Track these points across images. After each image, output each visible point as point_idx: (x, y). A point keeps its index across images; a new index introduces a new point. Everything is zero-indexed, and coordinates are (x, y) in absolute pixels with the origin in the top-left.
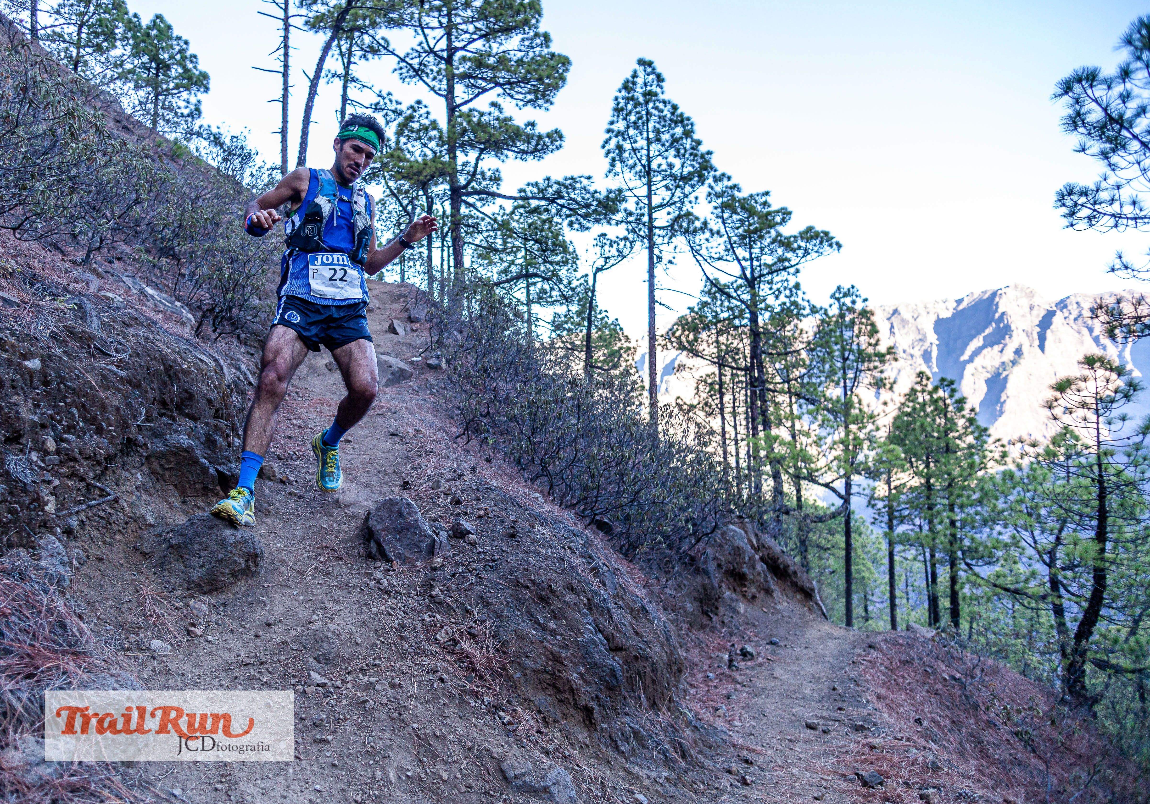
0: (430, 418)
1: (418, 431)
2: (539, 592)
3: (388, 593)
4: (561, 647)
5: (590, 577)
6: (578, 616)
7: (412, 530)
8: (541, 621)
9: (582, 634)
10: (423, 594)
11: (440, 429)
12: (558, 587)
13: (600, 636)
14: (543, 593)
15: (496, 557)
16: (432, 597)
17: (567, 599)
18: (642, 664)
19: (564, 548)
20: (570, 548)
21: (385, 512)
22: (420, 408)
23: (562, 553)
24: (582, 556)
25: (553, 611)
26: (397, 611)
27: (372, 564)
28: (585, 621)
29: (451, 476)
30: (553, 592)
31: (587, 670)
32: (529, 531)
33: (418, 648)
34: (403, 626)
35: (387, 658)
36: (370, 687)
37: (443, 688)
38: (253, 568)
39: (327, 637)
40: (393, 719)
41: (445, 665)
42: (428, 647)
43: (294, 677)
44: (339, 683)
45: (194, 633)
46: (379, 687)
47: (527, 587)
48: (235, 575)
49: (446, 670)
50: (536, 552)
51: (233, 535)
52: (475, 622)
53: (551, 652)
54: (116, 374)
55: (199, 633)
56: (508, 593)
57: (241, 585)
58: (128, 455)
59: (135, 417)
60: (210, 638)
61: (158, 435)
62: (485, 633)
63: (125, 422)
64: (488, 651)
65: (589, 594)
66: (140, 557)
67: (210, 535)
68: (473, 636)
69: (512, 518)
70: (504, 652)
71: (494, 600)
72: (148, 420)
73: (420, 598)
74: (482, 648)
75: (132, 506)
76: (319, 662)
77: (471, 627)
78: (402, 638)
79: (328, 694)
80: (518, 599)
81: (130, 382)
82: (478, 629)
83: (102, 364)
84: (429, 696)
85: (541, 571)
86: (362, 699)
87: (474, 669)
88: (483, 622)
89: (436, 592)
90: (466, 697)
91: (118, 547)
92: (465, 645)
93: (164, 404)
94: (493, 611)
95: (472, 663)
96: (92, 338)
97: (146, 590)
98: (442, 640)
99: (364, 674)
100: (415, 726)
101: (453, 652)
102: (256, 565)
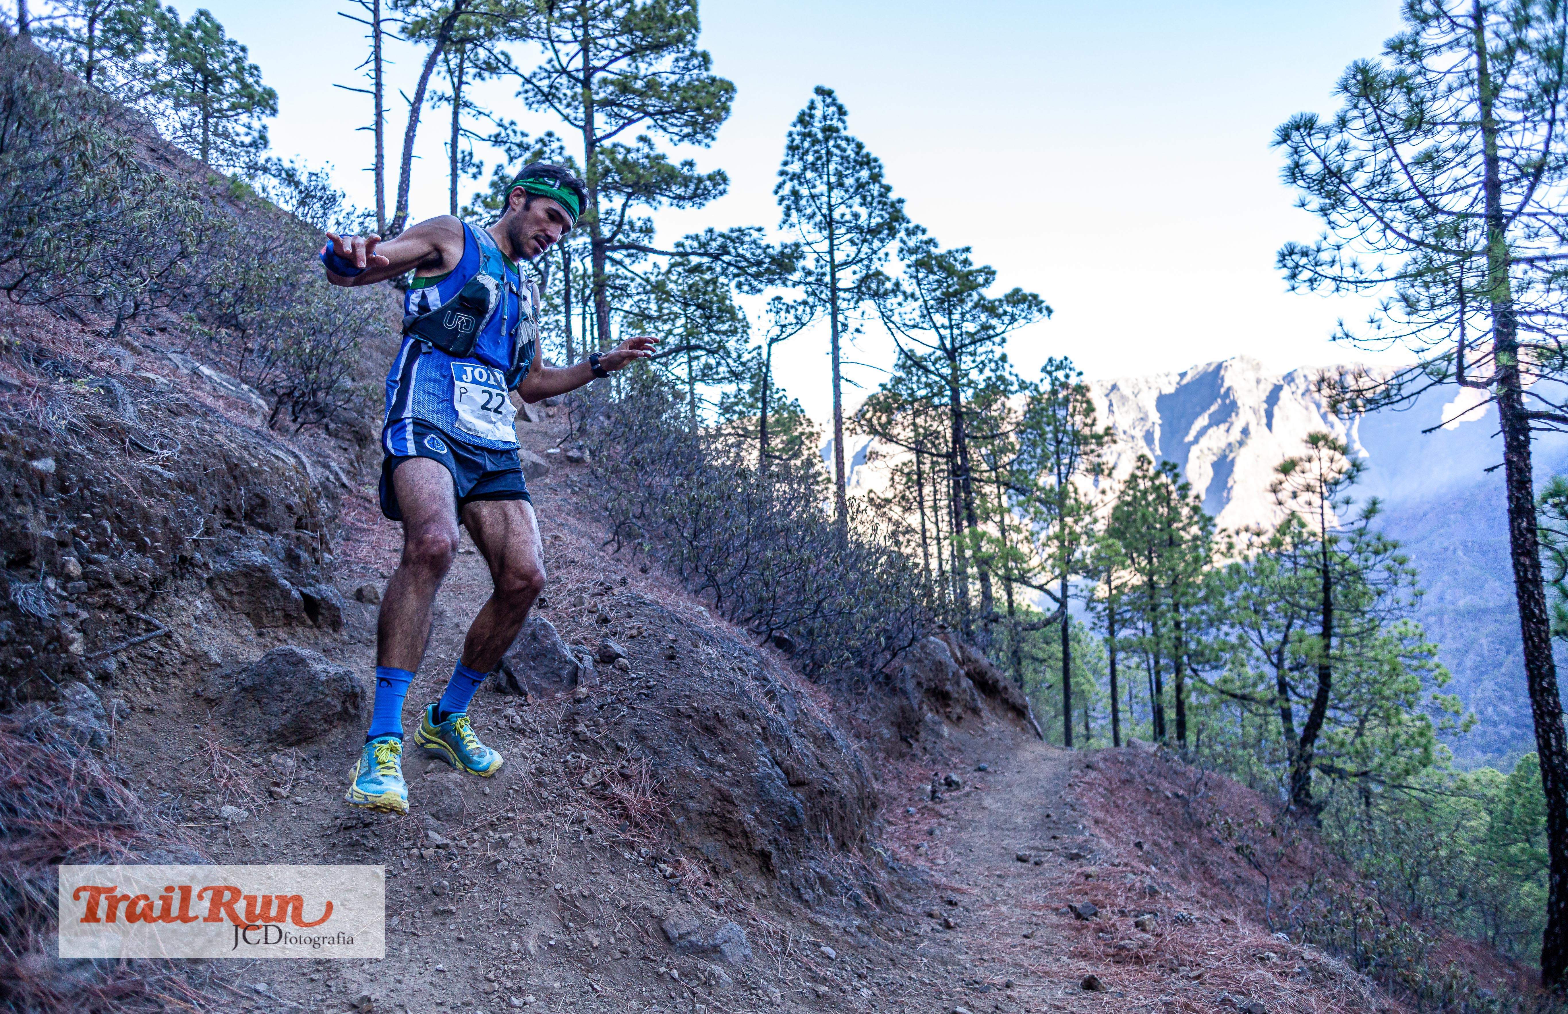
0: (571, 521)
1: (557, 538)
2: (705, 722)
3: (522, 732)
4: (731, 785)
5: (765, 703)
6: (751, 748)
7: (549, 655)
8: (707, 755)
9: (756, 768)
10: (564, 732)
11: (583, 533)
12: (727, 715)
13: (777, 769)
14: (709, 723)
15: (652, 684)
16: (576, 734)
17: (737, 728)
18: (827, 799)
19: (733, 670)
20: (740, 669)
22: (559, 509)
23: (731, 675)
24: (755, 679)
25: (721, 744)
26: (534, 753)
27: (501, 699)
28: (759, 753)
29: (597, 590)
30: (720, 721)
31: (762, 809)
32: (692, 652)
33: (559, 795)
34: (540, 770)
35: (523, 810)
36: (502, 844)
37: (592, 840)
38: (352, 711)
39: (448, 789)
40: (531, 880)
41: (593, 812)
42: (571, 792)
43: (408, 839)
44: (464, 843)
45: (279, 794)
46: (513, 844)
47: (690, 717)
48: (328, 720)
49: (594, 819)
50: (701, 676)
51: (325, 671)
52: (628, 760)
53: (720, 791)
54: (161, 476)
55: (284, 793)
56: (667, 724)
57: (337, 734)
58: (182, 578)
59: (190, 531)
60: (299, 799)
61: (221, 552)
62: (640, 773)
63: (176, 536)
64: (644, 794)
65: (764, 723)
66: (203, 705)
67: (295, 673)
68: (625, 777)
69: (671, 636)
70: (664, 795)
71: (650, 734)
72: (207, 532)
73: (561, 736)
74: (637, 791)
75: (190, 641)
76: (438, 819)
77: (623, 767)
78: (540, 784)
79: (450, 857)
80: (679, 732)
81: (181, 486)
82: (632, 769)
83: (143, 464)
84: (575, 850)
85: (705, 698)
86: (493, 859)
87: (628, 817)
88: (637, 760)
89: (581, 727)
90: (619, 849)
91: (173, 694)
92: (617, 789)
93: (228, 512)
94: (650, 747)
95: (625, 809)
96: (127, 430)
97: (213, 746)
98: (589, 784)
99: (495, 830)
100: (558, 886)
101: (603, 798)
102: (356, 707)
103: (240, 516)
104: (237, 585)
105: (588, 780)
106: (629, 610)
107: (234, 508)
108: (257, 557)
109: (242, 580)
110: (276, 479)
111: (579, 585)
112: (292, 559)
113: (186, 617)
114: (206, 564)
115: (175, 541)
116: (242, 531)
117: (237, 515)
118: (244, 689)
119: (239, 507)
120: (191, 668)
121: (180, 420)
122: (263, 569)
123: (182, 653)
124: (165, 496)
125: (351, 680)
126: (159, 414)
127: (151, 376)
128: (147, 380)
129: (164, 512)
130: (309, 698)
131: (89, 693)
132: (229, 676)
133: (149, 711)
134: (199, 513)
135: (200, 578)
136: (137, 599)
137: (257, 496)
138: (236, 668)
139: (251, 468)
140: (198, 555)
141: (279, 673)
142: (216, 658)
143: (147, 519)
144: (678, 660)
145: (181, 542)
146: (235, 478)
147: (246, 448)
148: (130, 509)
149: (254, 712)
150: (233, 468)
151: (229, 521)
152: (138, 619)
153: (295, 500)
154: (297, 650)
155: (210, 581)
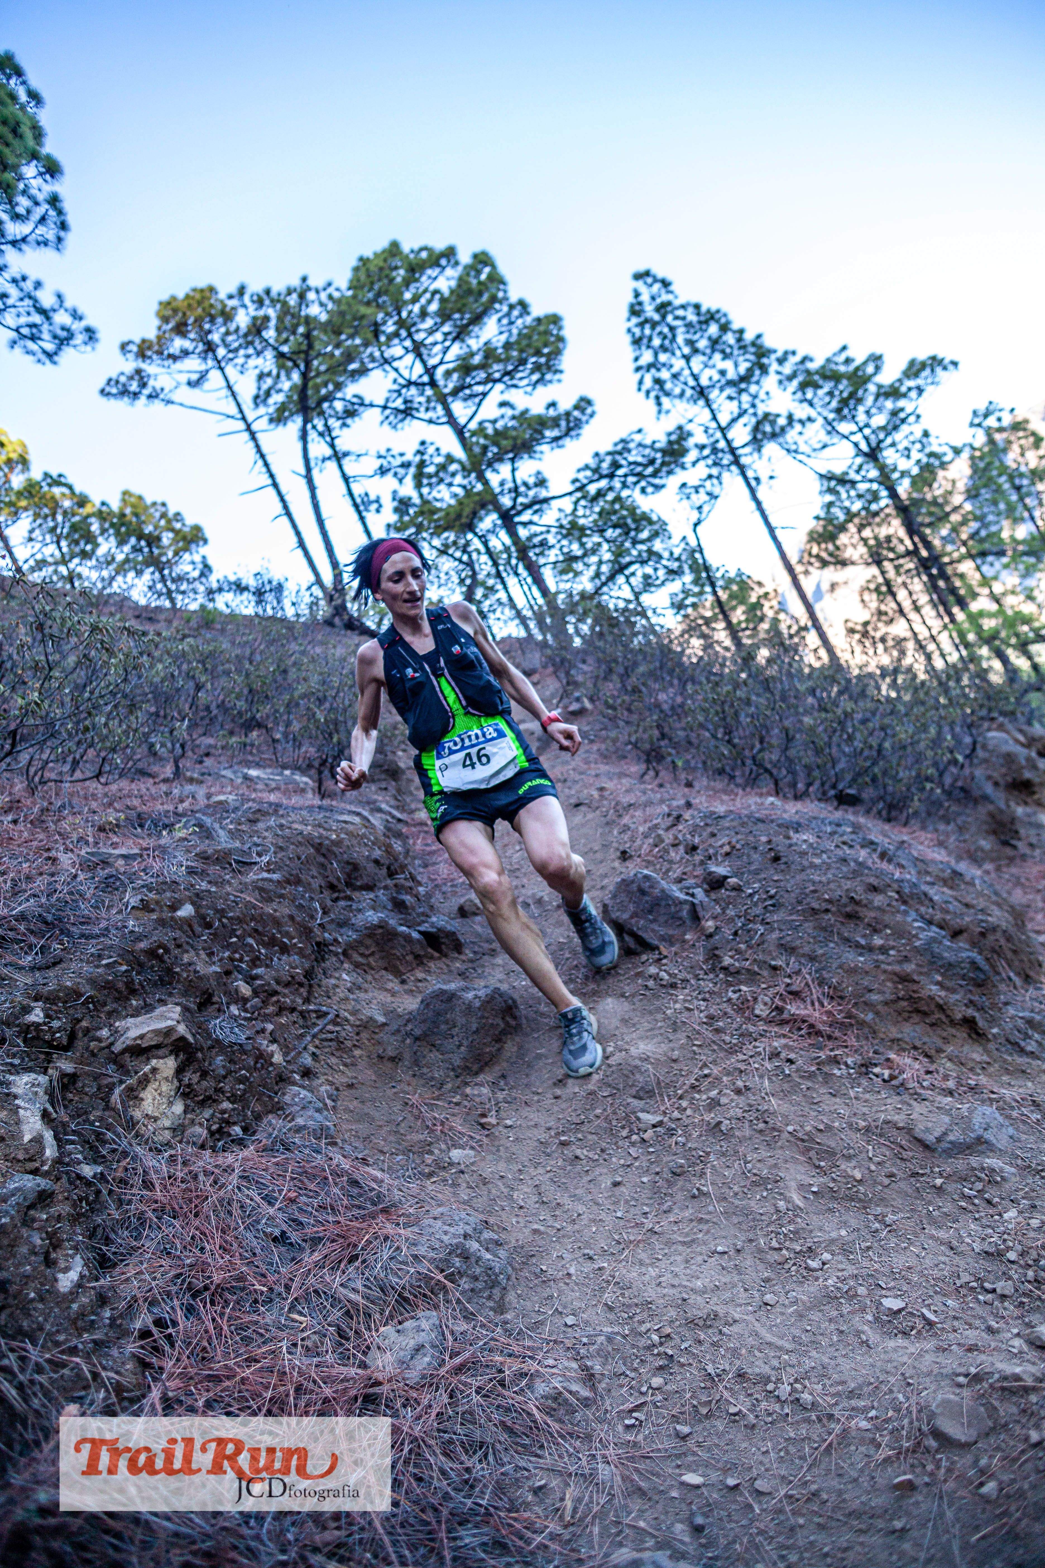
0: (603, 768)
1: (602, 789)
2: (844, 910)
3: (673, 986)
4: (901, 963)
5: (884, 865)
6: (899, 917)
7: (663, 903)
8: (863, 942)
9: (915, 936)
10: (713, 970)
11: (622, 775)
12: (860, 894)
13: (932, 929)
14: (848, 909)
15: (773, 892)
16: (725, 969)
17: (876, 904)
19: (837, 846)
20: (844, 843)
21: (623, 897)
22: (587, 762)
23: (840, 853)
24: (862, 847)
25: (869, 925)
26: (696, 1002)
27: (636, 960)
28: (909, 919)
29: (669, 821)
30: (857, 903)
31: (943, 975)
32: (791, 845)
33: (741, 1035)
34: (711, 1017)
35: (714, 1062)
36: (714, 1104)
37: (797, 1071)
38: (513, 1023)
39: (636, 1067)
40: (761, 1131)
41: (783, 1041)
42: (752, 1029)
43: (623, 1127)
44: (676, 1114)
45: (489, 1124)
46: (724, 1100)
47: (827, 911)
48: (498, 1040)
49: (785, 1046)
50: (813, 866)
51: (476, 997)
52: (790, 976)
53: (895, 974)
54: (270, 880)
55: (494, 1121)
56: (809, 926)
57: (510, 1047)
58: (323, 960)
59: (312, 917)
60: (509, 1122)
61: (343, 924)
62: (807, 984)
63: (306, 928)
64: (822, 1005)
65: (895, 886)
66: (390, 1065)
67: (452, 1009)
68: (796, 994)
69: (764, 839)
70: (841, 998)
71: (798, 942)
72: (325, 913)
73: (711, 976)
74: (813, 1004)
75: (354, 1013)
76: (641, 1099)
77: (788, 985)
78: (718, 1031)
79: (671, 1132)
80: (824, 929)
81: (288, 882)
82: (797, 984)
83: (252, 876)
84: (786, 1086)
85: (832, 886)
86: (713, 1122)
87: (819, 1033)
88: (798, 973)
89: (727, 961)
90: (826, 1069)
91: (362, 1064)
92: (793, 1008)
93: (332, 887)
94: (804, 955)
95: (812, 1026)
96: (228, 853)
97: (414, 1099)
98: (764, 1014)
99: (699, 1092)
100: (790, 1128)
101: (783, 1023)
102: (515, 1018)
103: (341, 886)
104: (367, 947)
105: (761, 1010)
106: (709, 830)
107: (335, 882)
108: (373, 917)
109: (368, 942)
110: (355, 842)
111: (648, 825)
112: (399, 906)
113: (341, 993)
114: (336, 940)
115: (306, 932)
116: (350, 898)
117: (340, 887)
118: (417, 1039)
119: (338, 879)
120: (365, 1035)
121: (261, 825)
122: (382, 925)
123: (352, 1026)
124: (282, 896)
125: (501, 995)
126: (243, 827)
127: (222, 798)
128: (220, 803)
129: (287, 911)
130: (474, 1026)
131: (303, 1093)
132: (398, 1031)
133: (351, 1086)
134: (312, 899)
135: (336, 954)
136: (300, 995)
137: (348, 863)
138: (401, 1022)
139: (332, 841)
140: (326, 935)
141: (439, 1014)
142: (381, 1019)
143: (277, 923)
144: (784, 860)
145: (311, 931)
146: (324, 855)
147: (320, 826)
148: (260, 918)
149: (434, 1056)
150: (318, 847)
151: (336, 895)
152: (309, 1011)
153: (377, 853)
154: (445, 987)
155: (345, 953)
